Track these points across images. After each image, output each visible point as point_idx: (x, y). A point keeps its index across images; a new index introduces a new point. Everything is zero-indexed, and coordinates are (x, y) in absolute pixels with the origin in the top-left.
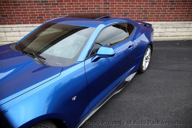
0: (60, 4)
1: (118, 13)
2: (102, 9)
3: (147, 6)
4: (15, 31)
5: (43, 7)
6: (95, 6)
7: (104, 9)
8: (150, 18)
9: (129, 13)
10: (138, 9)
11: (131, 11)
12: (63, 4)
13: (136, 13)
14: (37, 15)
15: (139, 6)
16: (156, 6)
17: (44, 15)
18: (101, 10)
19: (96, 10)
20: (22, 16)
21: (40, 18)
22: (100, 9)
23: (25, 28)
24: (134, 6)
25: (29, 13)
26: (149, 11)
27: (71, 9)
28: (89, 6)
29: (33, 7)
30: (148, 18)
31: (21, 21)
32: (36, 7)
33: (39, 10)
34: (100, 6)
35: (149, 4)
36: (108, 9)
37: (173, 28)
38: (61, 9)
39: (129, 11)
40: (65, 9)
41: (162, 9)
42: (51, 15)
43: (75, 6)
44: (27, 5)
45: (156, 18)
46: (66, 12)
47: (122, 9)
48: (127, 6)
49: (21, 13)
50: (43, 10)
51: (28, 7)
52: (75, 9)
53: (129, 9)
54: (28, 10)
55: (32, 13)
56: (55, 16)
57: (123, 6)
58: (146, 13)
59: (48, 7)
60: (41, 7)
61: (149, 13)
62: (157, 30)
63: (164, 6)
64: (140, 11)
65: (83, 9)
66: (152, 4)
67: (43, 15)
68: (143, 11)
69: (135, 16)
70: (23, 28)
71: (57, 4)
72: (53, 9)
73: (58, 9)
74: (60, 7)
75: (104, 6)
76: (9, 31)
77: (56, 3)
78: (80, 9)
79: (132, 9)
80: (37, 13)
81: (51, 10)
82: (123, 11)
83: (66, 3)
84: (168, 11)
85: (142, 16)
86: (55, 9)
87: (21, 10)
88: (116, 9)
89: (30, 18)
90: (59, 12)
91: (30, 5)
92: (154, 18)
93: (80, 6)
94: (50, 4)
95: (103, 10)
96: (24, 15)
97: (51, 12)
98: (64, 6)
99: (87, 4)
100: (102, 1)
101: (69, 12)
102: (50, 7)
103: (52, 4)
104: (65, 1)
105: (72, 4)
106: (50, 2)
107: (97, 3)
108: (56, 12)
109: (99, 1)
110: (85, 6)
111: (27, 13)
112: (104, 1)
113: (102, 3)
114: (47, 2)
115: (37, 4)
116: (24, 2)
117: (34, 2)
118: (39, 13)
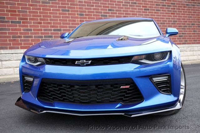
0: (23, 23)
6: (70, 27)
12: (27, 22)
27: (39, 30)
38: (24, 30)
40: (31, 30)
43: (44, 27)
46: (31, 33)
52: (45, 30)
56: (15, 40)
65: (54, 30)
71: (19, 22)
72: (12, 30)
73: (20, 30)
74: (23, 26)
77: (17, 20)
78: (51, 30)
81: (9, 30)
83: (32, 21)
86: (16, 30)
90: (21, 33)
93: (51, 27)
94: (8, 22)
97: (9, 33)
98: (29, 25)
99: (60, 24)
100: (78, 20)
101: (35, 33)
102: (8, 26)
103: (12, 22)
104: (30, 19)
105: (40, 23)
106: (7, 18)
107: (72, 24)
108: (17, 33)
109: (75, 21)
110: (57, 27)
112: (80, 21)
113: (78, 24)
114: (4, 18)
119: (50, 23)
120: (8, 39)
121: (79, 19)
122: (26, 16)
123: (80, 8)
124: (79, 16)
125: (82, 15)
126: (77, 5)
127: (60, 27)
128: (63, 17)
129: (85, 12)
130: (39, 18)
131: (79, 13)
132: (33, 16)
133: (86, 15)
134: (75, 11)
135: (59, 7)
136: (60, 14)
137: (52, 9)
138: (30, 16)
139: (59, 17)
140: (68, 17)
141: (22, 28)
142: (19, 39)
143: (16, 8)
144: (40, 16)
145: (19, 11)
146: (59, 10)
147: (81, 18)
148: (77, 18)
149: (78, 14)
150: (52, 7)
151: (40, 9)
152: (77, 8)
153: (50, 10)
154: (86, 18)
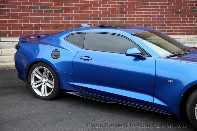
0: (65, 12)
2: (117, 19)
3: (171, 16)
5: (42, 15)
6: (109, 16)
7: (120, 19)
8: (175, 31)
9: (150, 25)
10: (160, 19)
11: (152, 22)
12: (69, 12)
13: (158, 25)
14: (32, 25)
15: (161, 16)
16: (181, 16)
17: (42, 25)
18: (116, 21)
19: (110, 20)
20: (10, 25)
21: (36, 29)
22: (115, 19)
23: (11, 42)
24: (155, 16)
25: (20, 22)
26: (173, 22)
27: (79, 19)
28: (102, 16)
29: (28, 14)
30: (172, 31)
31: (7, 32)
32: (31, 15)
33: (35, 18)
34: (115, 16)
35: (173, 13)
36: (125, 19)
38: (65, 19)
39: (150, 22)
40: (72, 19)
41: (187, 19)
42: (52, 25)
43: (84, 15)
44: (20, 11)
45: (182, 31)
46: (72, 22)
47: (142, 19)
48: (147, 16)
49: (9, 21)
50: (42, 18)
51: (20, 14)
53: (150, 19)
54: (20, 18)
55: (24, 22)
56: (57, 28)
57: (142, 16)
58: (170, 25)
59: (49, 15)
60: (38, 15)
61: (173, 25)
64: (163, 22)
65: (94, 19)
66: (176, 13)
67: (40, 25)
68: (166, 22)
69: (158, 28)
70: (8, 42)
71: (61, 12)
72: (55, 18)
73: (62, 19)
74: (65, 15)
75: (120, 16)
77: (60, 10)
78: (91, 19)
79: (153, 19)
80: (31, 22)
81: (52, 18)
82: (143, 22)
83: (73, 10)
85: (165, 28)
86: (58, 18)
87: (9, 18)
88: (134, 19)
89: (22, 29)
90: (63, 22)
91: (23, 11)
92: (180, 31)
93: (91, 15)
94: (52, 11)
95: (119, 21)
96: (13, 25)
97: (52, 22)
98: (70, 14)
99: (100, 12)
100: (117, 9)
101: (76, 22)
102: (52, 15)
103: (55, 11)
104: (72, 8)
105: (81, 12)
106: (52, 8)
107: (112, 12)
108: (59, 22)
109: (114, 9)
110: (97, 16)
111: (17, 21)
112: (120, 9)
113: (117, 13)
114: (48, 8)
115: (34, 11)
116: (16, 7)
117: (31, 7)
118: (35, 22)
119: (90, 12)
120: (51, 27)
121: (119, 8)
122: (68, 5)
124: (119, 5)
125: (122, 3)
127: (100, 16)
128: (103, 6)
130: (80, 7)
131: (119, 1)
133: (126, 3)
136: (100, 2)
138: (72, 5)
139: (100, 6)
140: (108, 6)
141: (64, 17)
142: (61, 27)
144: (81, 5)
145: (62, 1)
147: (121, 6)
148: (117, 6)
149: (118, 3)
154: (126, 6)
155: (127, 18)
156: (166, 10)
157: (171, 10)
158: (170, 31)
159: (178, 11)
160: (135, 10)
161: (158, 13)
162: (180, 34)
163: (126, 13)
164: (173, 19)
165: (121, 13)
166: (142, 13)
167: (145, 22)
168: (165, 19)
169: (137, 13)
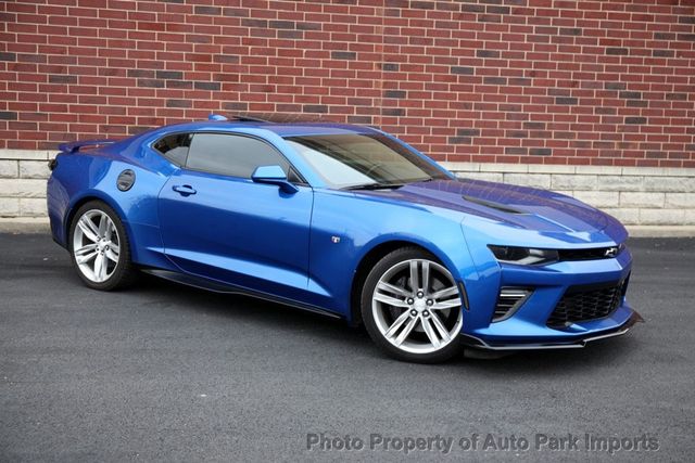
0: (226, 87)
1: (435, 131)
2: (377, 111)
3: (543, 109)
4: (30, 175)
5: (160, 94)
6: (351, 101)
7: (385, 112)
8: (556, 152)
9: (477, 133)
10: (509, 117)
11: (484, 124)
12: (236, 87)
13: (501, 133)
14: (132, 121)
15: (513, 108)
16: (575, 110)
17: (160, 122)
18: (373, 116)
19: (355, 115)
20: (73, 118)
22: (370, 111)
24: (494, 107)
25: (103, 110)
26: (550, 126)
27: (264, 107)
28: (332, 101)
29: (122, 92)
30: (547, 152)
32: (131, 92)
33: (141, 102)
34: (369, 102)
35: (551, 101)
36: (399, 112)
37: (647, 191)
38: (225, 106)
39: (478, 124)
41: (597, 119)
43: (280, 99)
44: (103, 81)
45: (579, 153)
47: (451, 114)
48: (467, 106)
49: (73, 109)
50: (160, 103)
51: (102, 91)
52: (280, 108)
53: (477, 115)
54: (103, 101)
55: (112, 110)
57: (452, 105)
58: (541, 135)
59: (180, 94)
60: (152, 93)
61: (549, 135)
62: (586, 197)
63: (605, 111)
64: (518, 126)
65: (307, 109)
66: (559, 101)
67: (154, 121)
68: (527, 125)
69: (500, 142)
71: (216, 86)
72: (197, 104)
73: (216, 105)
74: (224, 97)
75: (385, 103)
76: (6, 174)
77: (212, 81)
78: (297, 108)
79: (485, 115)
80: (132, 111)
81: (189, 104)
82: (454, 123)
83: (249, 84)
84: (623, 129)
85: (526, 143)
86: (205, 105)
87: (73, 99)
88: (427, 113)
89: (105, 129)
91: (111, 82)
92: (572, 153)
93: (300, 99)
94: (188, 85)
95: (380, 116)
96: (82, 119)
97: (189, 114)
98: (239, 93)
99: (325, 91)
100: (377, 84)
102: (188, 95)
103: (197, 86)
104: (245, 79)
105: (270, 89)
106: (189, 76)
107: (360, 93)
109: (368, 84)
110: (316, 100)
111: (94, 110)
112: (385, 85)
113: (377, 93)
114: (180, 76)
115: (141, 83)
116: (93, 71)
117: (131, 73)
118: (142, 112)
121: (382, 81)
122: (235, 69)
123: (387, 49)
124: (383, 71)
125: (392, 67)
126: (379, 39)
127: (324, 100)
128: (334, 74)
129: (403, 59)
130: (268, 75)
131: (383, 62)
132: (254, 70)
133: (404, 68)
134: (371, 57)
135: (326, 46)
136: (326, 64)
137: (305, 50)
138: (244, 69)
139: (325, 73)
140: (351, 75)
141: (221, 101)
143: (210, 49)
144: (272, 70)
145: (218, 58)
146: (325, 55)
147: (387, 76)
148: (378, 76)
149: (379, 66)
150: (306, 45)
151: (272, 52)
152: (378, 48)
153: (299, 54)
154: (403, 77)
155: (406, 108)
156: (527, 91)
157: (543, 92)
158: (542, 152)
159: (567, 93)
160: (429, 86)
161: (501, 99)
162: (572, 162)
163: (402, 95)
164: (549, 118)
165: (388, 94)
166: (453, 97)
167: (462, 123)
168: (526, 117)
169: (436, 96)
